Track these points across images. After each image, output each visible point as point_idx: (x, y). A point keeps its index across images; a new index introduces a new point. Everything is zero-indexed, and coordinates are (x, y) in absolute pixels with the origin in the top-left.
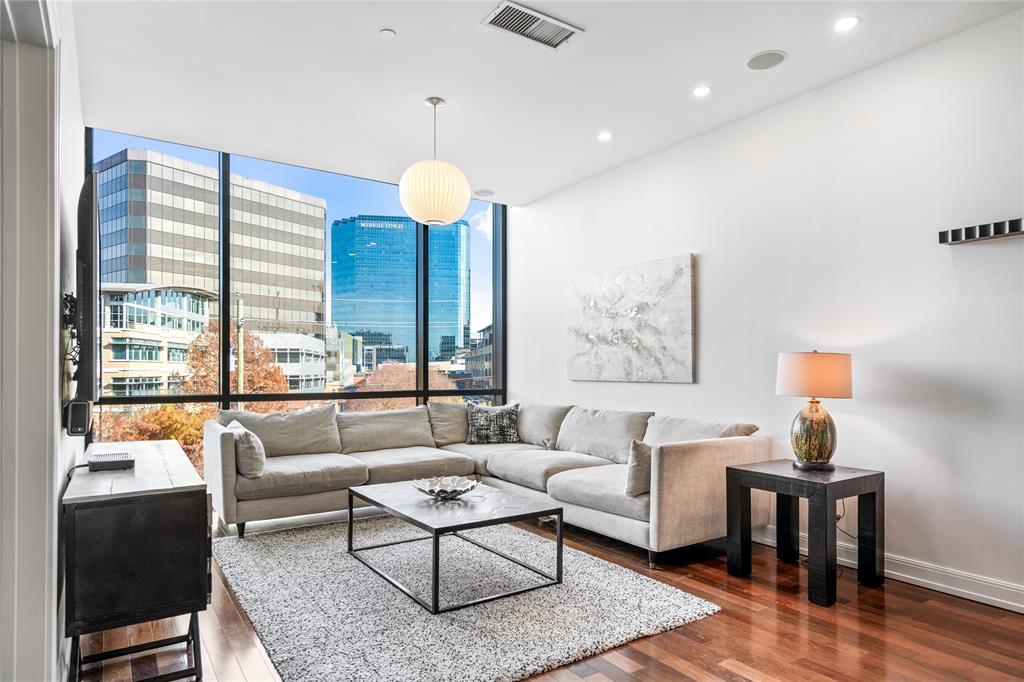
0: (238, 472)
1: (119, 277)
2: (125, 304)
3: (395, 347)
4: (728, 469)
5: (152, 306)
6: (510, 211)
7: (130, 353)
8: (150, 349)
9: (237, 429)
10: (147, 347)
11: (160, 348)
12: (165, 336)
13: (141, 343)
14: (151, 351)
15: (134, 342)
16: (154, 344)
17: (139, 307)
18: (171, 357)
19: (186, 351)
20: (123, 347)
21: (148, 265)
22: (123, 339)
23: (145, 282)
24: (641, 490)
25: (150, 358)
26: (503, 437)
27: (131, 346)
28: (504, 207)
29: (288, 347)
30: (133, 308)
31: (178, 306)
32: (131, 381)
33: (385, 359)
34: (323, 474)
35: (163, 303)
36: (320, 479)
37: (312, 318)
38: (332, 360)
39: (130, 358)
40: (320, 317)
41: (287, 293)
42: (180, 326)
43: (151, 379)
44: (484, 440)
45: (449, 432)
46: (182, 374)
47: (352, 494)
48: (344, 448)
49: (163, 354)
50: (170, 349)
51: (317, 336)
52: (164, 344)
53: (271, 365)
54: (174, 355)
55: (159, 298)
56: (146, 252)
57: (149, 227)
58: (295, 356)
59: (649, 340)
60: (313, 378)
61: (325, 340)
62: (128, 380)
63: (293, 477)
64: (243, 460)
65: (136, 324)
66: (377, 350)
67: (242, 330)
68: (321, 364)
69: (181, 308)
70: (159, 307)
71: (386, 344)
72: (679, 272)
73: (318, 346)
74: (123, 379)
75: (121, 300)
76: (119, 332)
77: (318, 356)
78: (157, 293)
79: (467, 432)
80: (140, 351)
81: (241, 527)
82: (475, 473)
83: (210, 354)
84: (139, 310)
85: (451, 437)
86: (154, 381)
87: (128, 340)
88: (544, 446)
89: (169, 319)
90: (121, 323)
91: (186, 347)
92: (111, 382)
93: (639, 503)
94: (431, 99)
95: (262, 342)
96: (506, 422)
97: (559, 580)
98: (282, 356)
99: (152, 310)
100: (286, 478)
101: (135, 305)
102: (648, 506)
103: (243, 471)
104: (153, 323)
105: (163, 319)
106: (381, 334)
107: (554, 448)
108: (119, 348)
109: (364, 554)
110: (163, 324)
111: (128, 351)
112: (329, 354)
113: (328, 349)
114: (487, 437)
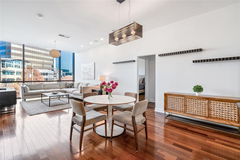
0: (24, 92)
1: (4, 57)
2: (5, 63)
3: (70, 72)
4: (92, 90)
5: (12, 63)
6: (75, 53)
7: (7, 73)
8: (12, 72)
9: (24, 86)
10: (11, 72)
11: (14, 72)
12: (15, 70)
13: (9, 71)
14: (12, 73)
15: (8, 71)
16: (13, 71)
17: (9, 63)
18: (17, 74)
19: (21, 73)
20: (5, 72)
21: (11, 54)
22: (5, 70)
23: (10, 58)
24: (81, 92)
25: (12, 74)
26: (71, 87)
27: (7, 72)
28: (74, 53)
29: (45, 72)
30: (8, 64)
31: (19, 63)
32: (7, 79)
33: (67, 75)
34: (39, 92)
35: (15, 62)
36: (38, 93)
37: (51, 66)
38: (55, 75)
39: (7, 74)
40: (53, 66)
41: (45, 61)
42: (19, 67)
43: (12, 79)
44: (68, 88)
45: (63, 86)
46: (20, 78)
47: (42, 94)
48: (44, 89)
49: (15, 74)
50: (17, 73)
51: (52, 70)
52: (15, 71)
53: (41, 76)
54: (18, 74)
55: (14, 62)
56: (11, 51)
57: (11, 46)
58: (47, 74)
59: (90, 74)
60: (51, 79)
61: (54, 71)
62: (6, 79)
63: (34, 93)
64: (25, 90)
65: (8, 67)
66: (66, 73)
67: (33, 69)
68: (53, 76)
69: (19, 64)
70: (14, 64)
71: (68, 72)
72: (93, 65)
73: (52, 72)
74: (5, 79)
75: (4, 62)
76: (4, 69)
77: (52, 74)
78: (14, 60)
79: (66, 87)
80: (9, 73)
81: (25, 100)
82: (65, 92)
83: (26, 74)
84: (9, 64)
85: (63, 87)
86: (13, 79)
87: (6, 71)
88: (76, 88)
89: (17, 66)
90: (4, 67)
91: (21, 72)
92: (2, 79)
93: (81, 94)
94: (54, 41)
95: (39, 71)
96: (71, 85)
97: (69, 103)
98: (44, 74)
99: (12, 64)
100: (32, 93)
101: (8, 63)
102: (82, 94)
103: (25, 92)
104: (12, 67)
105: (15, 66)
106: (67, 70)
107: (78, 88)
108: (4, 72)
109: (44, 102)
110: (15, 67)
111: (6, 73)
112: (55, 74)
113: (55, 73)
114: (68, 87)
